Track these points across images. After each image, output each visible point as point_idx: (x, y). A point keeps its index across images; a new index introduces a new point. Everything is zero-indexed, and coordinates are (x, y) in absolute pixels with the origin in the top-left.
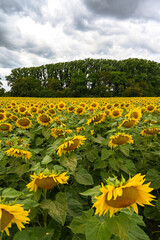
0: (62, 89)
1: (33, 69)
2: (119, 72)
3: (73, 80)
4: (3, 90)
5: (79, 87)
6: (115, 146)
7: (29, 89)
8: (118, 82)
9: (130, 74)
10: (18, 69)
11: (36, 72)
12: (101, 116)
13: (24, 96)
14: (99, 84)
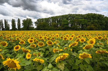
0: (58, 27)
1: (46, 19)
2: (84, 19)
3: (63, 23)
4: (33, 27)
5: (65, 26)
6: (82, 58)
7: (44, 27)
8: (83, 23)
9: (89, 20)
10: (40, 19)
11: (47, 20)
12: (75, 44)
13: (41, 30)
14: (74, 25)
